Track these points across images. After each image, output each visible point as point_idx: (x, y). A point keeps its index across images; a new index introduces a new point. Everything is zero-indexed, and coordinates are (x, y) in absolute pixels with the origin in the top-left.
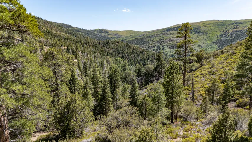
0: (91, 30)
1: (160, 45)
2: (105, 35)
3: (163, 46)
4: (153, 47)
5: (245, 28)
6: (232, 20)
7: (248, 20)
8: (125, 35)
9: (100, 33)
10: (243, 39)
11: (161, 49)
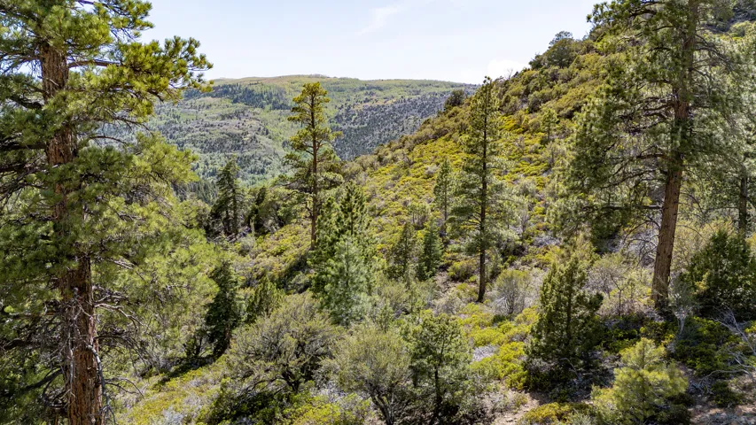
3: (180, 144)
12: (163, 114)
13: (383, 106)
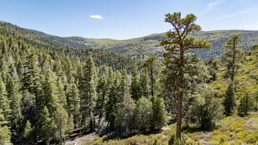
0: (65, 38)
1: (140, 54)
2: (81, 43)
3: (143, 55)
4: (133, 55)
5: (216, 39)
6: (204, 31)
7: (218, 32)
8: (102, 43)
9: (75, 40)
10: (215, 48)
11: (141, 57)
12: (138, 46)
13: (214, 40)
